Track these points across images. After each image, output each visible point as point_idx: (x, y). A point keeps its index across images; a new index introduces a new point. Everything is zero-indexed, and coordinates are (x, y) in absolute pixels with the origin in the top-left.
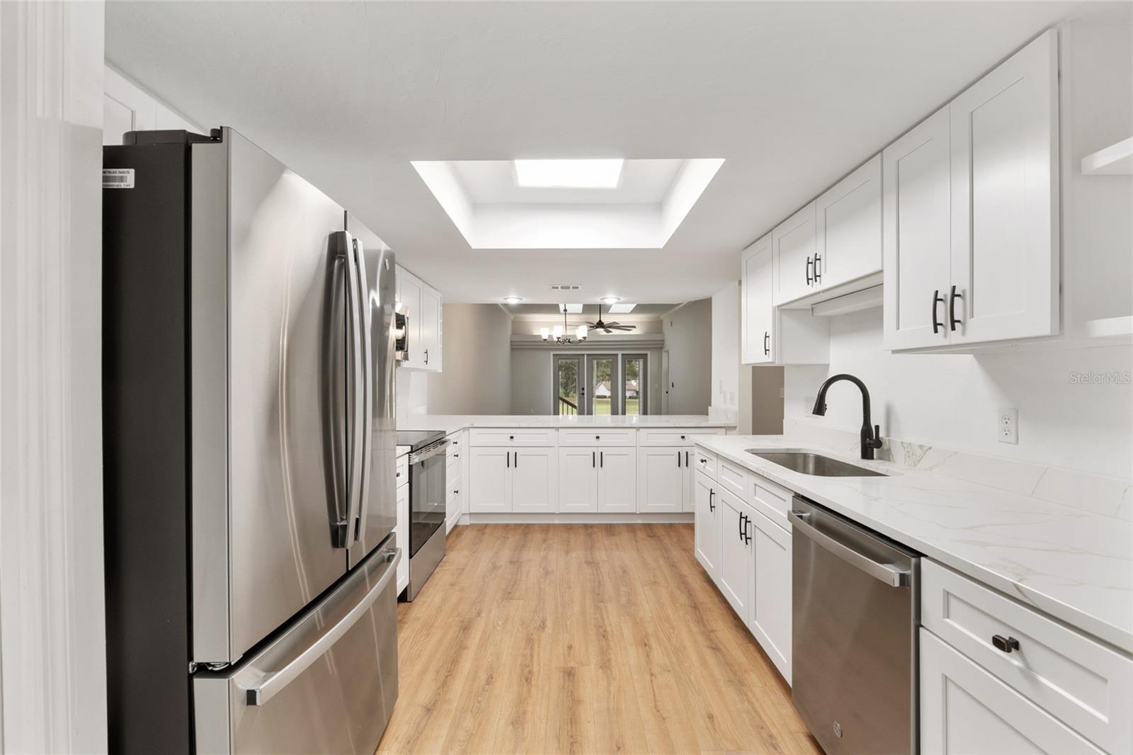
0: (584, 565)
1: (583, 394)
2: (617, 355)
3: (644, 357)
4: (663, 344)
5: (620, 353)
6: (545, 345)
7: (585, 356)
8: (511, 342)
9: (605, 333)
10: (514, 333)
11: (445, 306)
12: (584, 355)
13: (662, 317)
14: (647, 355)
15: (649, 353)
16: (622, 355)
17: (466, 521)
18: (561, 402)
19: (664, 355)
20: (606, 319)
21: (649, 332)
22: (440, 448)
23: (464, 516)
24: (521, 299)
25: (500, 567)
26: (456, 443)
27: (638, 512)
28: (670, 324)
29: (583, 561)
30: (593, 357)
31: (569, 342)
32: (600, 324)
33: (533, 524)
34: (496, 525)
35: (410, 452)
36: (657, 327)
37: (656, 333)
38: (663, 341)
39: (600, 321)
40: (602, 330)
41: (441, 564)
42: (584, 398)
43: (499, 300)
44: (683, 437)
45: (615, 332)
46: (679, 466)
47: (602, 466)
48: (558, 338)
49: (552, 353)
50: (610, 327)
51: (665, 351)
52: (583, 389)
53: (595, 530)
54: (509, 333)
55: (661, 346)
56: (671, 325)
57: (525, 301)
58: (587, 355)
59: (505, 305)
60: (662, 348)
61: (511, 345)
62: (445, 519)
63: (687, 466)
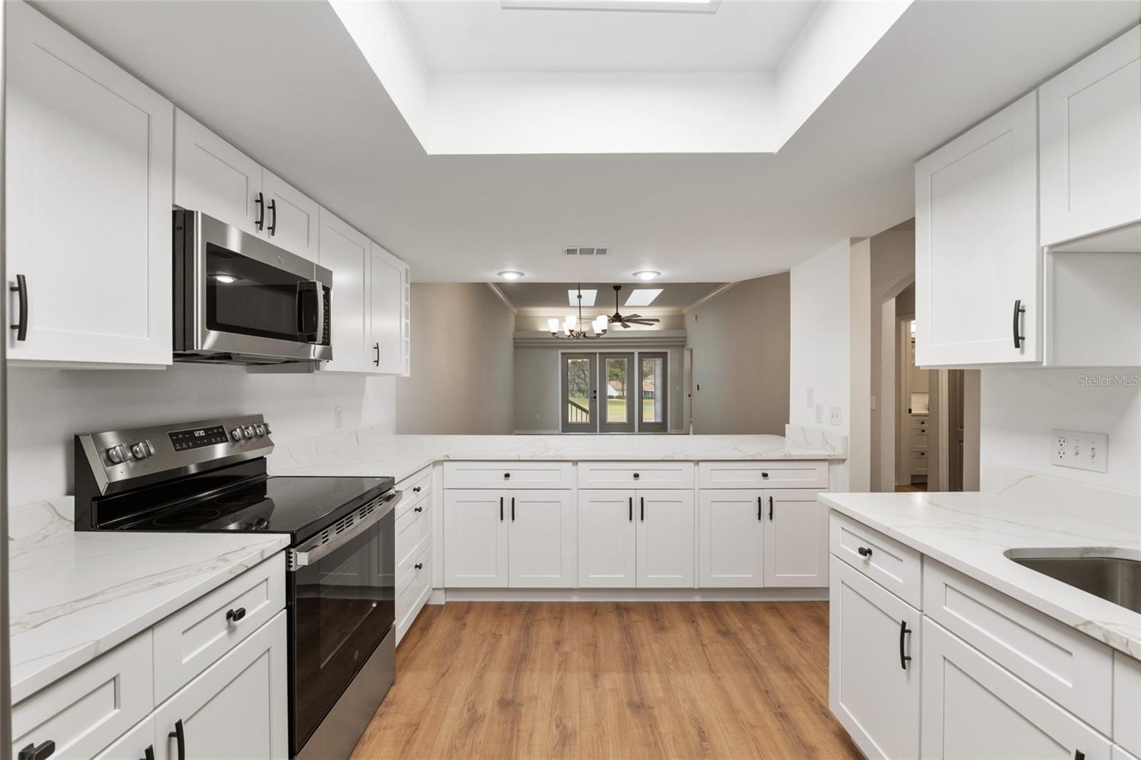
0: (628, 713)
1: (595, 397)
2: (633, 353)
3: (663, 356)
4: (685, 341)
5: (636, 351)
6: (553, 341)
7: (598, 355)
8: (514, 339)
9: (622, 329)
10: (517, 329)
11: (414, 286)
12: (596, 353)
13: (685, 311)
14: (667, 353)
15: (669, 351)
16: (639, 353)
17: (440, 599)
18: (570, 405)
19: (687, 354)
20: (624, 313)
21: (669, 328)
22: (379, 510)
23: (437, 592)
24: (523, 274)
25: (483, 716)
26: (418, 490)
27: (696, 587)
28: (695, 318)
29: (625, 701)
30: (607, 355)
31: (584, 336)
32: (617, 318)
33: (539, 604)
34: (484, 605)
35: (290, 547)
36: (678, 322)
37: (675, 329)
38: (686, 337)
39: (617, 313)
40: (619, 324)
41: (382, 709)
42: (596, 401)
43: (491, 276)
44: (765, 475)
45: (634, 327)
46: (759, 518)
47: (642, 519)
48: (571, 331)
49: (560, 351)
50: (628, 321)
51: (687, 350)
52: (595, 392)
53: (634, 617)
54: (512, 329)
55: (683, 344)
56: (696, 320)
57: (529, 277)
58: (600, 353)
59: (497, 283)
60: (683, 346)
61: (515, 343)
62: (394, 623)
63: (771, 518)
